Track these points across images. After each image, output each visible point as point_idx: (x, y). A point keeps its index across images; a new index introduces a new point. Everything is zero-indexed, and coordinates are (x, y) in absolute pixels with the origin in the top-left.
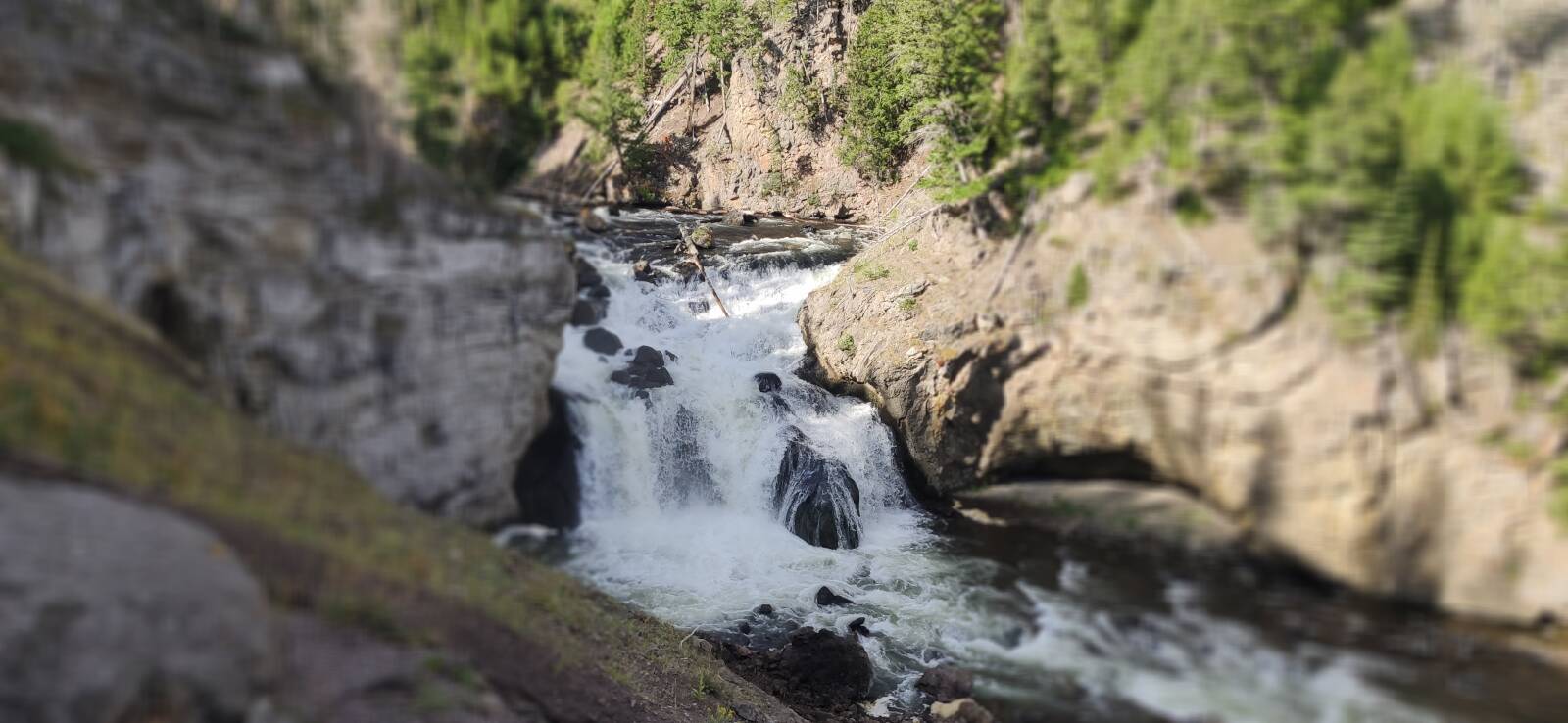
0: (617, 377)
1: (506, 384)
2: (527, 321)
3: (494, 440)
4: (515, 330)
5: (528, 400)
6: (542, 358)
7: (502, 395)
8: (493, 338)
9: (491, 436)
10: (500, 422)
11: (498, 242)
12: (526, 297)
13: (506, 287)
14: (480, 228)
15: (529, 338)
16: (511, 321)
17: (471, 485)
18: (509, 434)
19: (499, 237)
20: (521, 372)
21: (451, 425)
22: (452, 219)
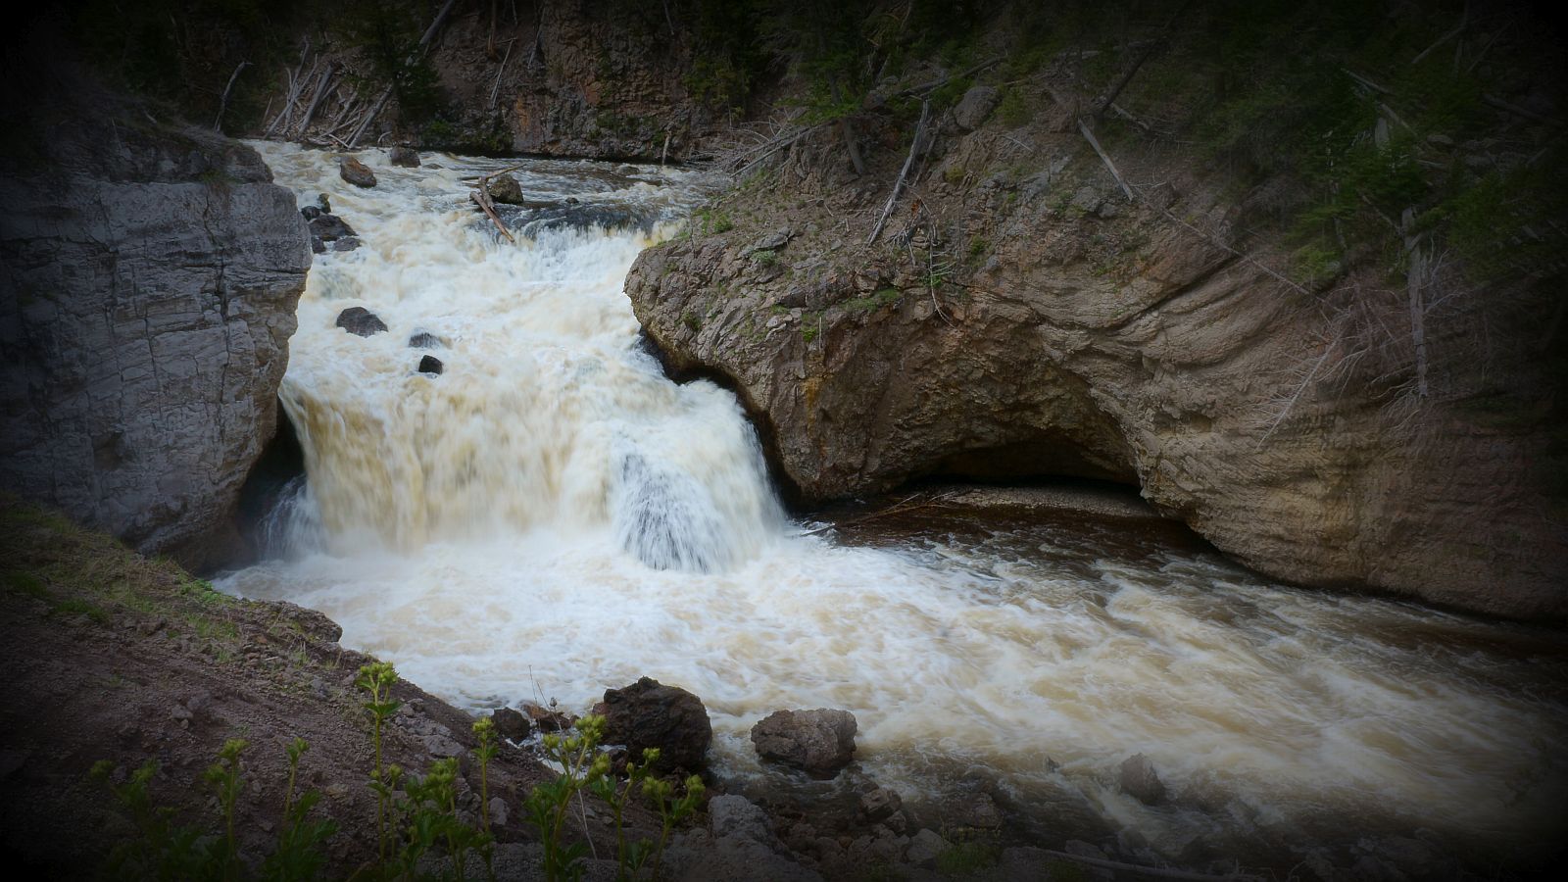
1: (215, 380)
2: (241, 292)
3: (203, 457)
4: (225, 306)
5: (249, 399)
6: (267, 342)
7: (212, 394)
8: (192, 317)
9: (199, 450)
10: (212, 429)
11: (192, 186)
12: (238, 259)
13: (208, 247)
14: (167, 165)
15: (245, 316)
16: (218, 292)
17: (177, 516)
18: (223, 448)
19: (195, 178)
20: (236, 363)
21: (139, 435)
22: (127, 154)
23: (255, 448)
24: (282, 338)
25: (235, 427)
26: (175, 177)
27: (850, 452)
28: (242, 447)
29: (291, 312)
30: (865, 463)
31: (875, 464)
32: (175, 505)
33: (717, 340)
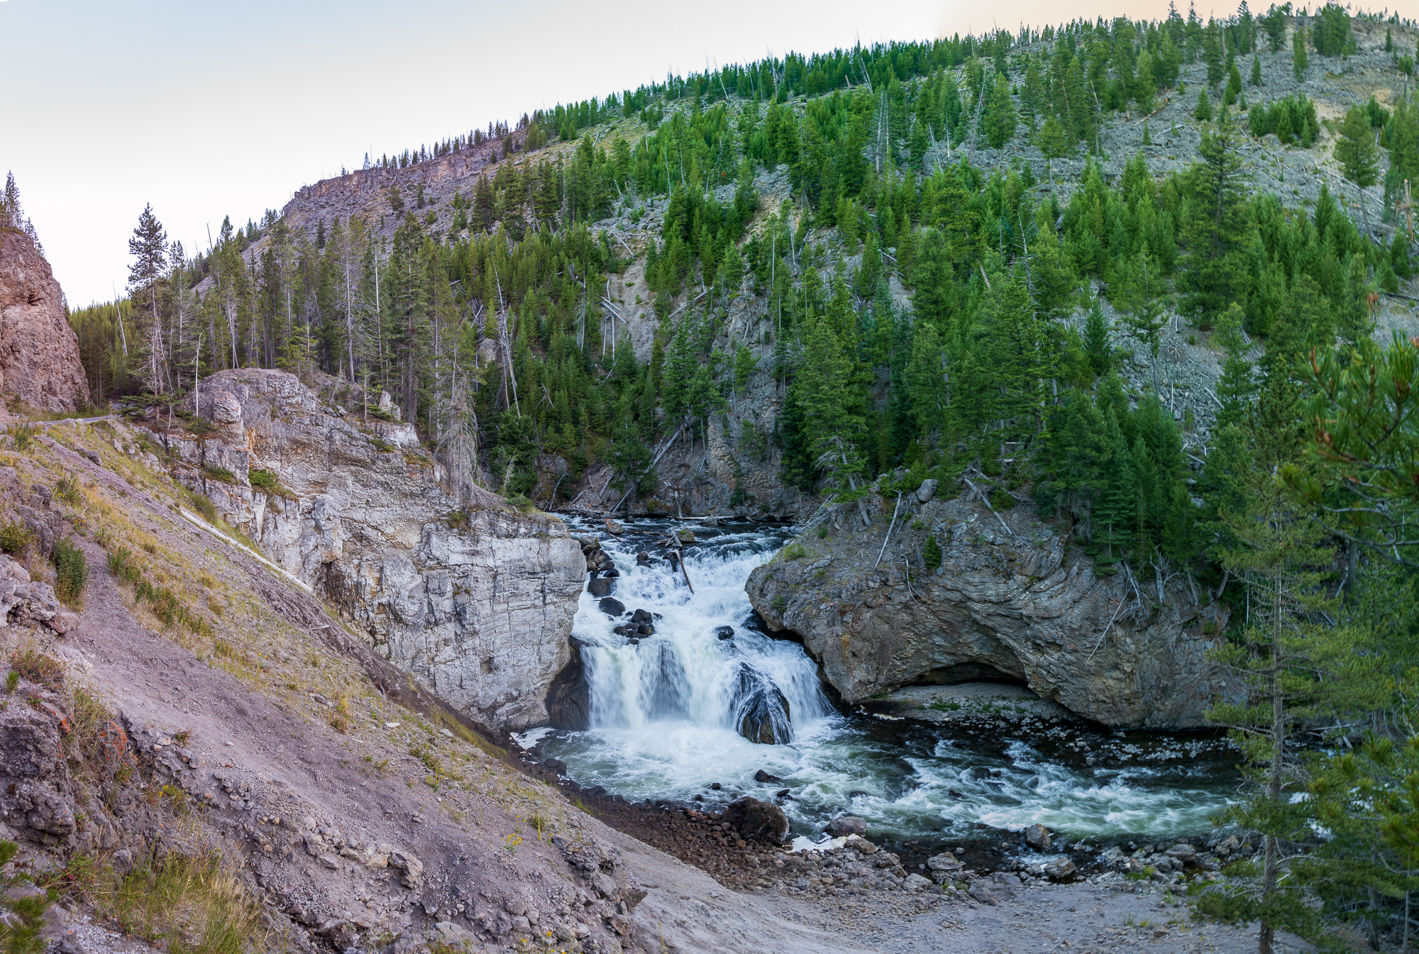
0: (618, 630)
1: (539, 633)
2: (553, 591)
3: (530, 671)
4: (545, 598)
5: (554, 644)
6: (564, 616)
7: (536, 641)
8: (529, 603)
9: (528, 667)
10: (535, 658)
11: (533, 540)
12: (552, 575)
13: (538, 569)
14: (522, 530)
15: (554, 603)
16: (542, 591)
17: (514, 699)
18: (540, 667)
19: (534, 536)
20: (548, 626)
21: (501, 659)
22: (505, 525)
23: (555, 668)
24: (570, 614)
25: (546, 657)
26: (526, 535)
27: (868, 673)
28: (549, 667)
29: (575, 601)
30: (877, 679)
31: (882, 679)
32: (515, 693)
33: (796, 616)
